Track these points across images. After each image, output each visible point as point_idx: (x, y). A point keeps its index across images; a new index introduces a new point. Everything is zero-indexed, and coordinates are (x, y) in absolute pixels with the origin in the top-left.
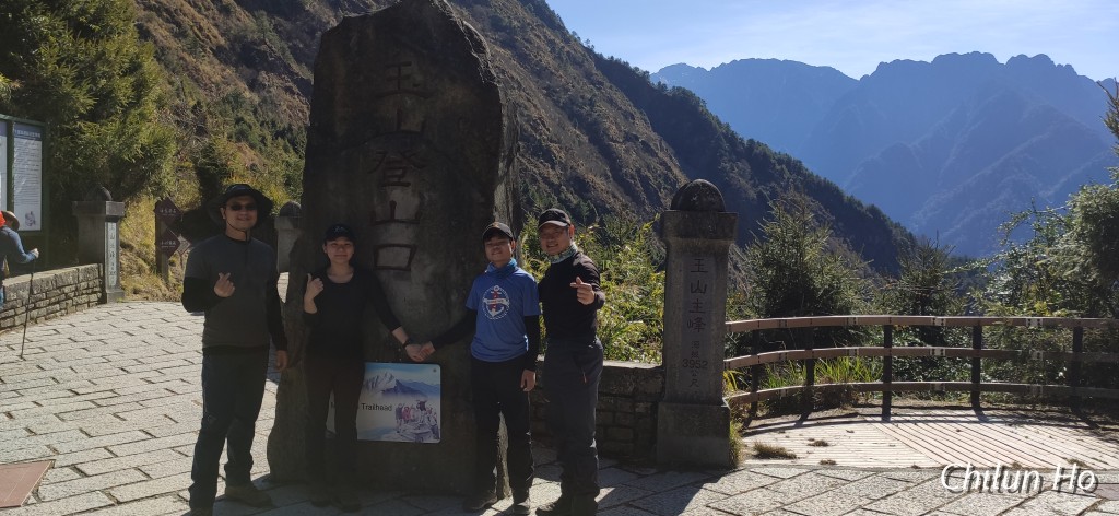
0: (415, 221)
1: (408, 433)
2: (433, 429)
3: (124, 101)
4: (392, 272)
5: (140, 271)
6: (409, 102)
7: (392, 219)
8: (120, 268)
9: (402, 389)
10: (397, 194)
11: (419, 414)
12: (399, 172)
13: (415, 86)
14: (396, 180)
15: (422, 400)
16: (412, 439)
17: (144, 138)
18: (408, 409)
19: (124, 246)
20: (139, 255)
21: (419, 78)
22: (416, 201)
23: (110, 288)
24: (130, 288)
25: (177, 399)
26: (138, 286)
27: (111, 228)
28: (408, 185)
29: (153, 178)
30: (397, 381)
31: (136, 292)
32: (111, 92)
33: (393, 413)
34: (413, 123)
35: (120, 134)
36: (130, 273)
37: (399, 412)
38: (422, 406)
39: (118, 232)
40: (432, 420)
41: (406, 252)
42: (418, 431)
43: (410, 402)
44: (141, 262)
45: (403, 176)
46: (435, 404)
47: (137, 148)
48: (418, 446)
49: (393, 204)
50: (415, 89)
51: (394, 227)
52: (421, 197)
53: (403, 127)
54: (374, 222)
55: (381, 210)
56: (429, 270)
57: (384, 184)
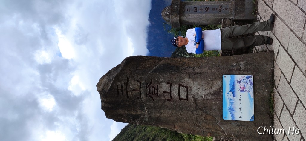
4: (189, 93)
6: (130, 87)
7: (170, 93)
9: (233, 90)
10: (161, 91)
12: (153, 89)
13: (125, 84)
14: (156, 90)
18: (241, 88)
21: (123, 82)
22: (164, 84)
28: (158, 86)
30: (230, 91)
33: (242, 93)
34: (137, 85)
40: (244, 78)
41: (181, 88)
43: (238, 87)
46: (238, 77)
49: (165, 92)
51: (173, 92)
52: (162, 82)
53: (139, 89)
54: (171, 99)
55: (167, 97)
56: (188, 79)
57: (157, 95)
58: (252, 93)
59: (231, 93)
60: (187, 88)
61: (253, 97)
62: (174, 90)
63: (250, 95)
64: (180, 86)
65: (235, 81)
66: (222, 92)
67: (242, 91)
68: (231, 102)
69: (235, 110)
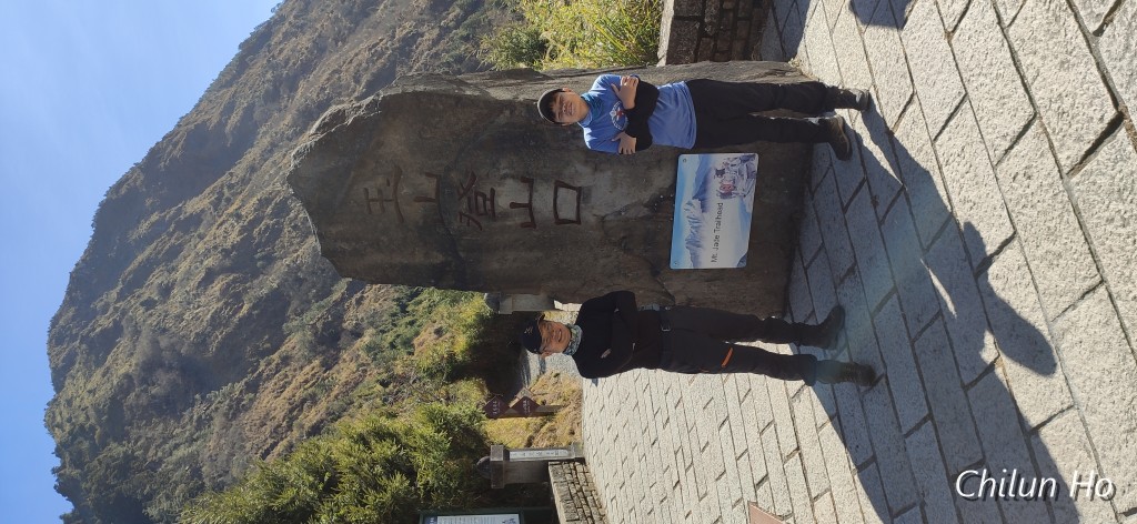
0: (529, 181)
1: (747, 187)
2: (744, 161)
3: (395, 448)
4: (582, 205)
5: (552, 430)
6: (405, 190)
7: (529, 206)
8: (551, 447)
9: (701, 194)
10: (503, 202)
11: (728, 176)
12: (480, 199)
13: (389, 184)
14: (488, 203)
15: (714, 172)
16: (753, 182)
17: (429, 431)
18: (723, 187)
19: (529, 444)
20: (537, 431)
21: (381, 180)
22: (510, 182)
23: (570, 455)
24: (569, 438)
25: (687, 398)
26: (567, 431)
27: (514, 456)
28: (493, 191)
29: (466, 421)
30: (694, 198)
31: (572, 433)
32: (387, 460)
33: (726, 202)
34: (429, 186)
35: (427, 452)
36: (555, 438)
37: (724, 196)
38: (720, 173)
39: (517, 449)
40: (734, 162)
41: (562, 192)
42: (745, 176)
43: (715, 184)
44: (544, 430)
45: (484, 195)
46: (719, 159)
47: (438, 437)
48: (761, 177)
49: (513, 205)
50: (392, 184)
51: (537, 204)
52: (505, 177)
53: (433, 196)
54: (532, 224)
55: (520, 218)
56: (580, 168)
57: (492, 215)
58: (749, 201)
59: (697, 203)
60: (579, 190)
61: (750, 210)
62: (543, 200)
63: (743, 206)
64: (559, 184)
65: (710, 170)
66: (673, 200)
67: (726, 195)
68: (695, 225)
69: (702, 243)
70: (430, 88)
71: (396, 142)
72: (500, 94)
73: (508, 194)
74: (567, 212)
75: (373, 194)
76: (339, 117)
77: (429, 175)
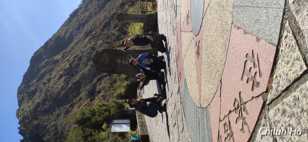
0: (122, 60)
6: (106, 61)
10: (118, 62)
21: (103, 59)
27: (129, 109)
29: (121, 103)
34: (109, 60)
41: (126, 61)
45: (116, 61)
47: (115, 105)
49: (120, 63)
52: (118, 59)
53: (109, 61)
54: (122, 65)
55: (120, 64)
56: (128, 58)
57: (117, 64)
60: (128, 61)
62: (123, 62)
64: (125, 60)
70: (109, 48)
71: (105, 55)
72: (118, 49)
73: (119, 61)
74: (127, 64)
75: (102, 61)
76: (98, 51)
77: (109, 59)
